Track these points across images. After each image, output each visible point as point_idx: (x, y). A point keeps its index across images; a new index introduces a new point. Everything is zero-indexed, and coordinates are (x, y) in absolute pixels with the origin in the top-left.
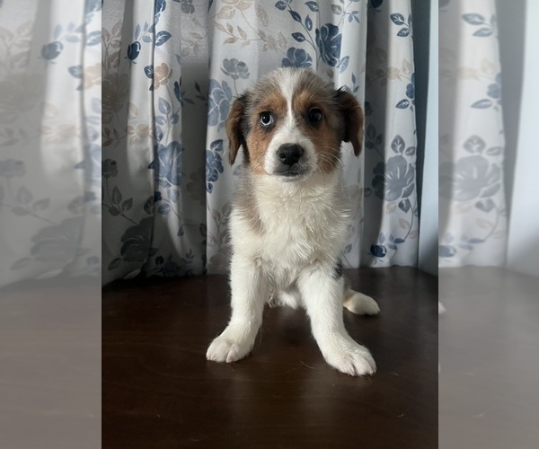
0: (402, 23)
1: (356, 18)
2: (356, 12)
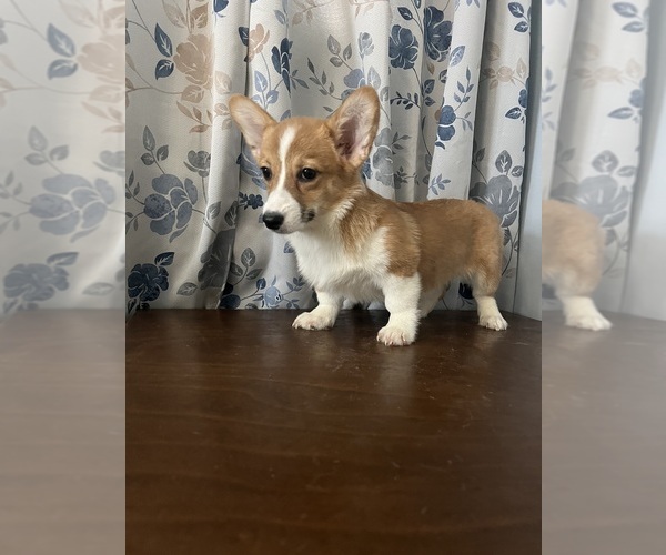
0: (521, 16)
1: (477, 1)
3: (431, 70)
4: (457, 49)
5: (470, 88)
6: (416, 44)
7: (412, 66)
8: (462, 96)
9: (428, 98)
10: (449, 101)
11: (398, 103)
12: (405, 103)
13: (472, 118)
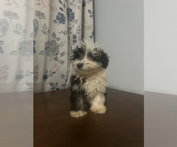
0: (91, 13)
1: (80, 8)
2: (80, 7)
3: (71, 24)
4: (76, 20)
5: (80, 30)
6: (65, 18)
7: (64, 23)
8: (78, 32)
9: (70, 32)
10: (75, 33)
11: (62, 33)
12: (64, 33)
13: (81, 38)
